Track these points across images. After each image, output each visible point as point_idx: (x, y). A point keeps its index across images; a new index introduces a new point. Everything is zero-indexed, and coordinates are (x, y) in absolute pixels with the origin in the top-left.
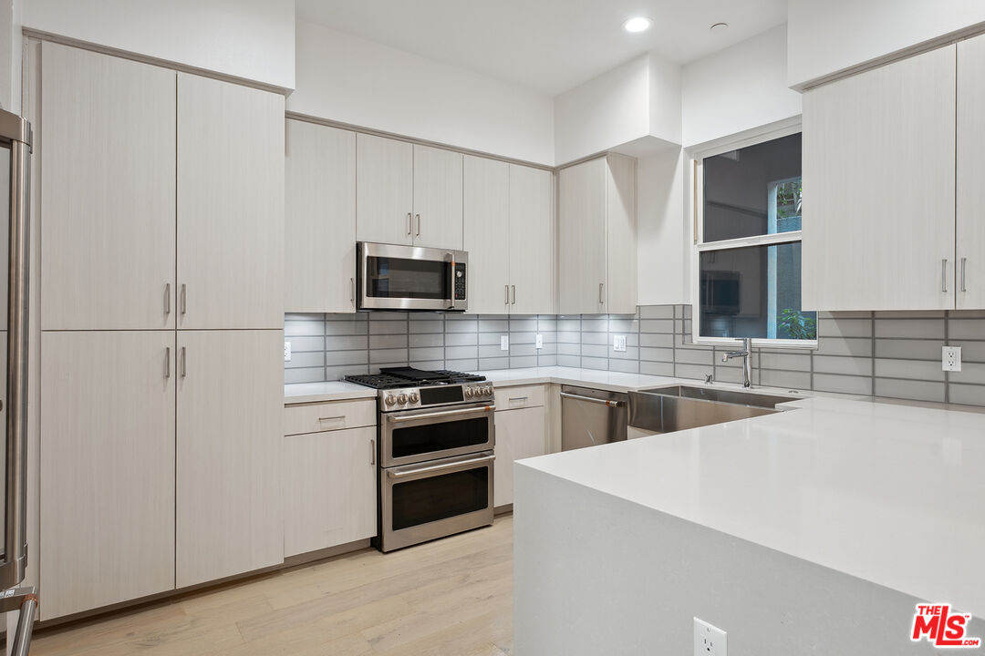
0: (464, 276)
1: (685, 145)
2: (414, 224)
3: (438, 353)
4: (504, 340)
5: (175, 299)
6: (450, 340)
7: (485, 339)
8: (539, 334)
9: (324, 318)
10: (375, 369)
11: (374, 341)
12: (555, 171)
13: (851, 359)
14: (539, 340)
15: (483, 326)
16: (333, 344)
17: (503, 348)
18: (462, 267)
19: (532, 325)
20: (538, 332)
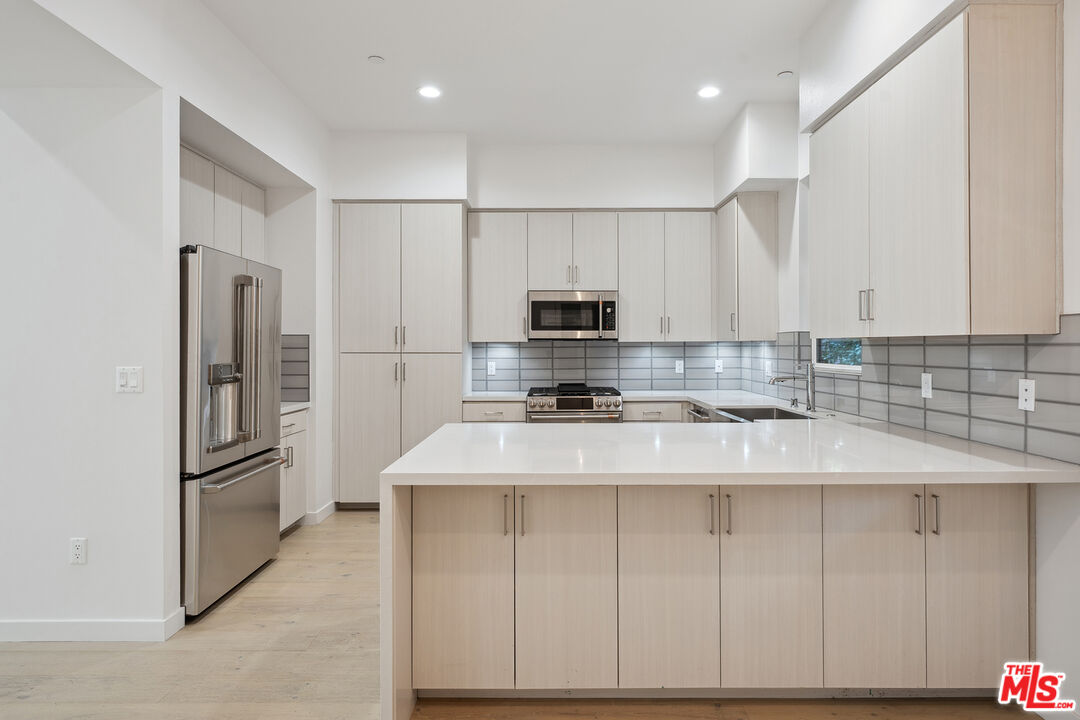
0: (613, 312)
1: (800, 178)
2: (573, 272)
3: (613, 374)
4: (679, 366)
5: (400, 335)
6: (624, 363)
7: (659, 362)
8: (720, 360)
9: (519, 345)
10: (556, 385)
11: (557, 363)
12: (715, 210)
13: (878, 385)
14: (719, 365)
15: (657, 352)
16: (525, 364)
17: (677, 371)
18: (612, 304)
19: (712, 351)
20: (718, 358)
